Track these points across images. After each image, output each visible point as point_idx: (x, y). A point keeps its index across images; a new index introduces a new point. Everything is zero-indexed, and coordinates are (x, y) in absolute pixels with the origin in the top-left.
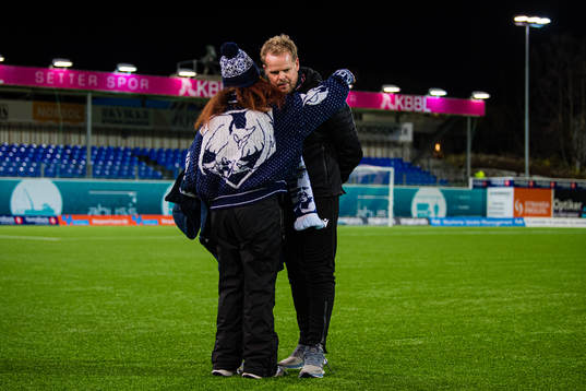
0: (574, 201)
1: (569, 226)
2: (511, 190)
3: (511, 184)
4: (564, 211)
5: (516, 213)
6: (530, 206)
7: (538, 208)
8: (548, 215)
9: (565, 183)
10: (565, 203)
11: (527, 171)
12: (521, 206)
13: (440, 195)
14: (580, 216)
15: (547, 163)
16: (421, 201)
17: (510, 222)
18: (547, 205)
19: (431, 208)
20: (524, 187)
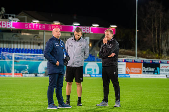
0: (151, 68)
1: (148, 77)
2: (125, 63)
3: (125, 61)
4: (147, 71)
5: (127, 72)
6: (133, 70)
7: (136, 70)
8: (140, 73)
9: (148, 61)
10: (148, 68)
11: (136, 56)
12: (129, 69)
13: (97, 65)
14: (154, 74)
15: (145, 52)
16: (89, 68)
17: (124, 76)
18: (140, 69)
19: (93, 70)
20: (130, 62)
